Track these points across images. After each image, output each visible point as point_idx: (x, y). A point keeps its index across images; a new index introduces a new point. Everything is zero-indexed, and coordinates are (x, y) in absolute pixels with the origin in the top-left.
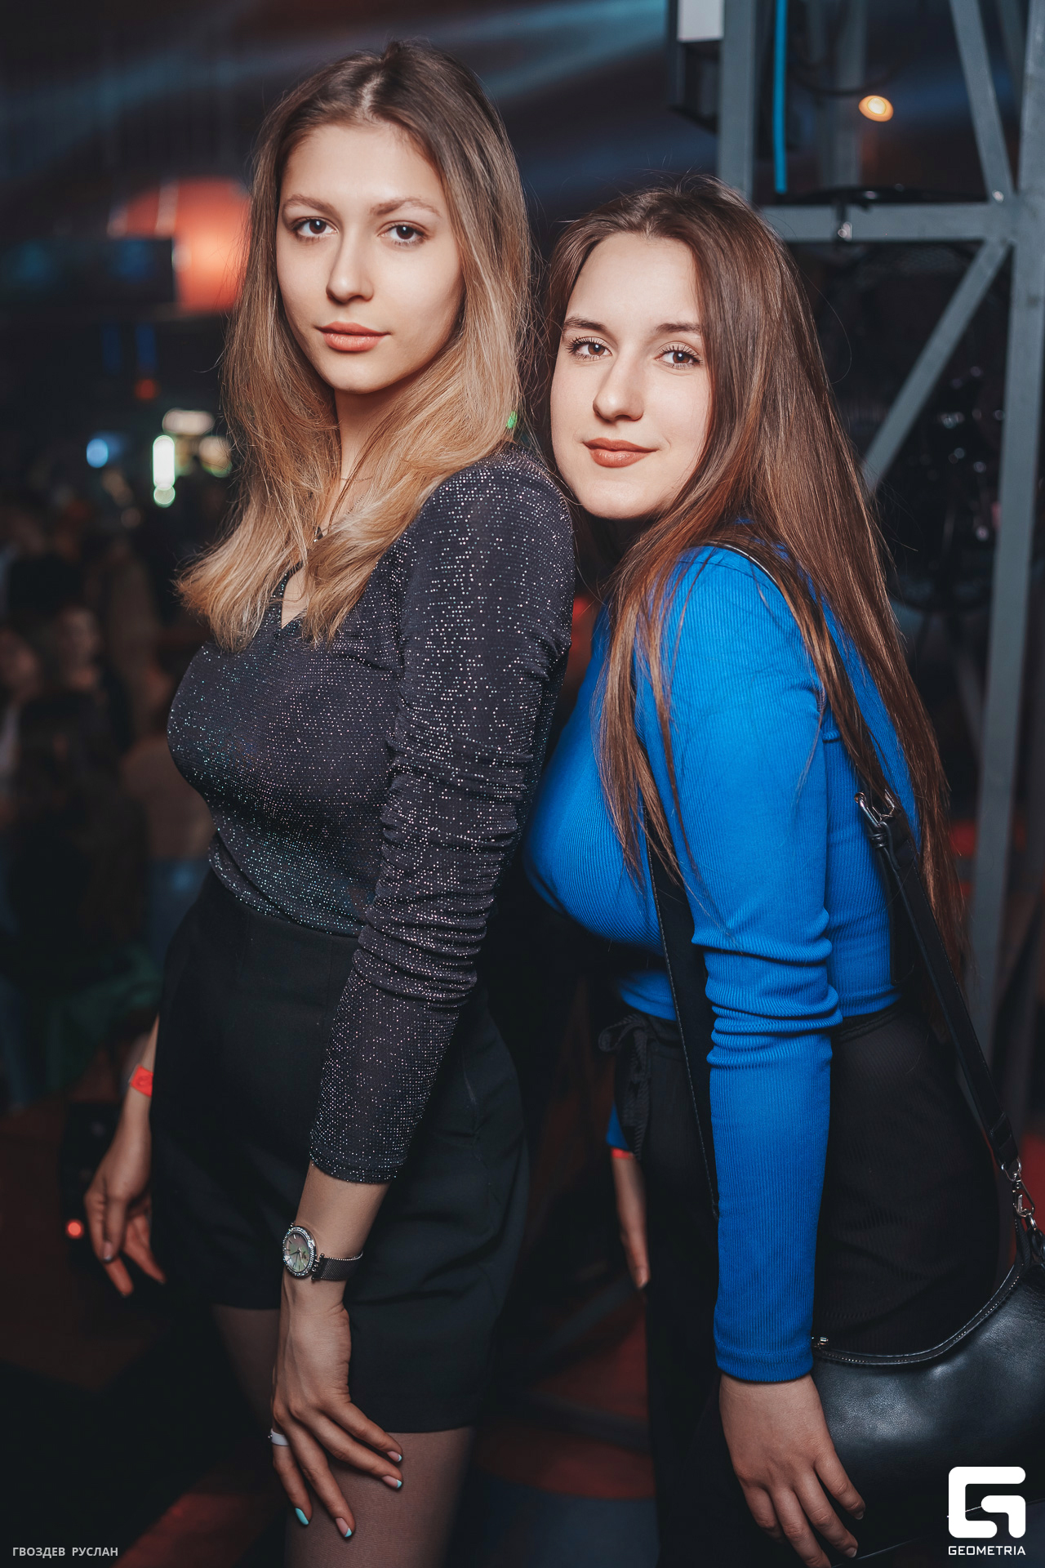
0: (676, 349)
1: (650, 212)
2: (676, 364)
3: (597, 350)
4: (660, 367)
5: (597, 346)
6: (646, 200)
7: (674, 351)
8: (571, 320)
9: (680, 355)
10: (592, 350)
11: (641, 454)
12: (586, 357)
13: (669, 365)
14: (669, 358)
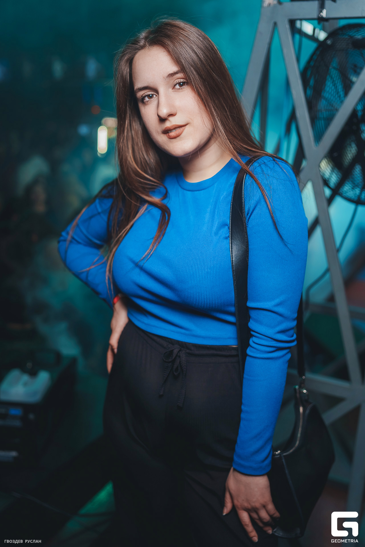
0: (178, 82)
1: (146, 38)
2: (180, 88)
3: (150, 97)
4: (175, 91)
5: (151, 95)
6: (143, 35)
7: (178, 83)
8: (136, 90)
9: (181, 84)
10: (149, 98)
11: (183, 128)
12: (148, 101)
13: (179, 89)
14: (177, 87)
